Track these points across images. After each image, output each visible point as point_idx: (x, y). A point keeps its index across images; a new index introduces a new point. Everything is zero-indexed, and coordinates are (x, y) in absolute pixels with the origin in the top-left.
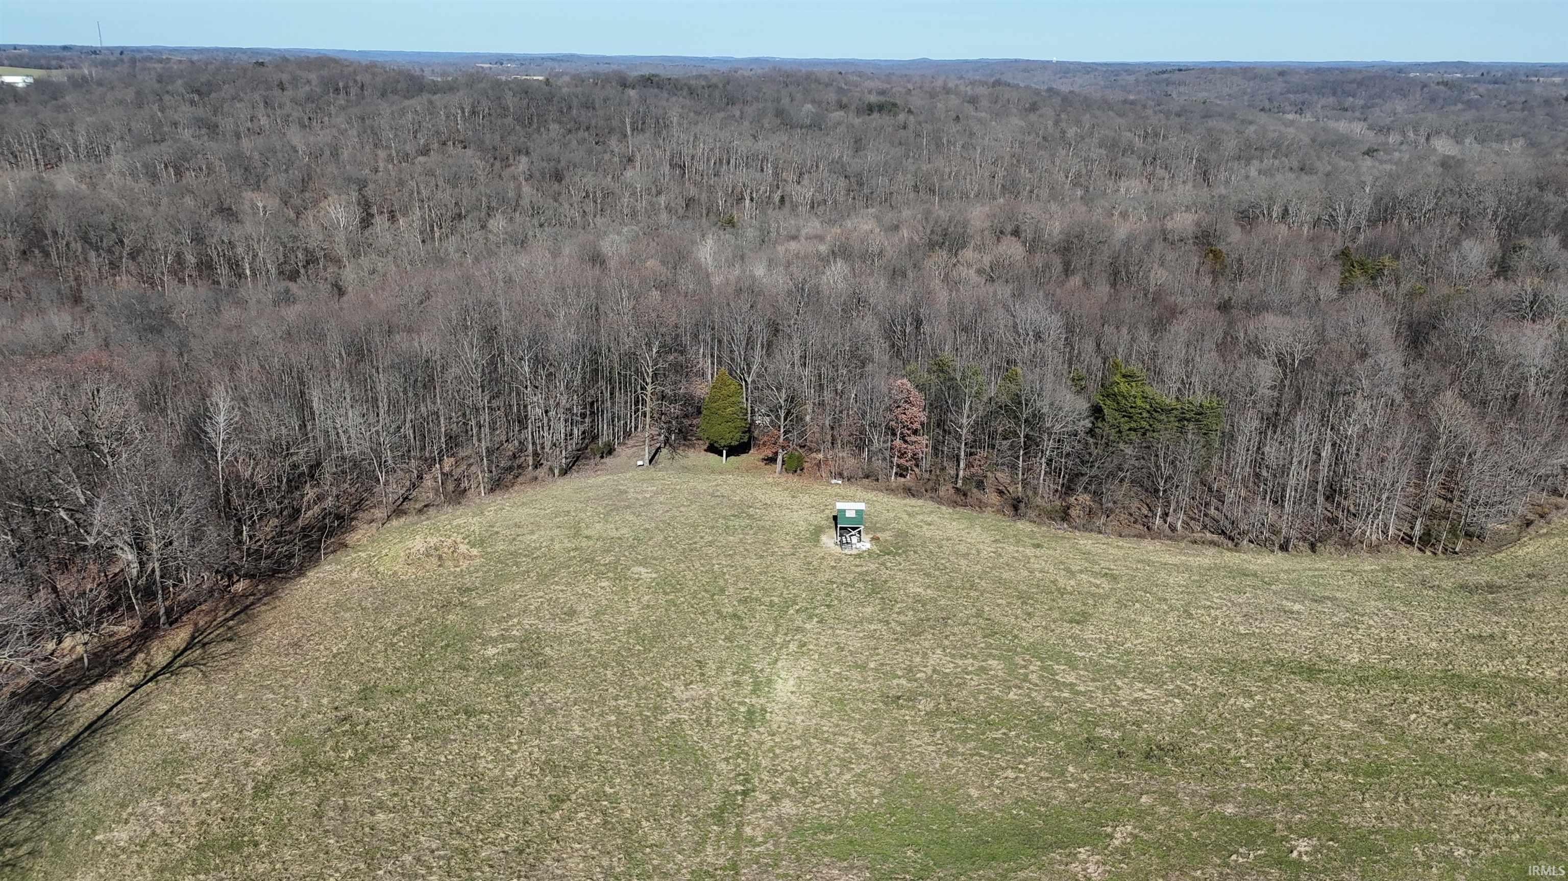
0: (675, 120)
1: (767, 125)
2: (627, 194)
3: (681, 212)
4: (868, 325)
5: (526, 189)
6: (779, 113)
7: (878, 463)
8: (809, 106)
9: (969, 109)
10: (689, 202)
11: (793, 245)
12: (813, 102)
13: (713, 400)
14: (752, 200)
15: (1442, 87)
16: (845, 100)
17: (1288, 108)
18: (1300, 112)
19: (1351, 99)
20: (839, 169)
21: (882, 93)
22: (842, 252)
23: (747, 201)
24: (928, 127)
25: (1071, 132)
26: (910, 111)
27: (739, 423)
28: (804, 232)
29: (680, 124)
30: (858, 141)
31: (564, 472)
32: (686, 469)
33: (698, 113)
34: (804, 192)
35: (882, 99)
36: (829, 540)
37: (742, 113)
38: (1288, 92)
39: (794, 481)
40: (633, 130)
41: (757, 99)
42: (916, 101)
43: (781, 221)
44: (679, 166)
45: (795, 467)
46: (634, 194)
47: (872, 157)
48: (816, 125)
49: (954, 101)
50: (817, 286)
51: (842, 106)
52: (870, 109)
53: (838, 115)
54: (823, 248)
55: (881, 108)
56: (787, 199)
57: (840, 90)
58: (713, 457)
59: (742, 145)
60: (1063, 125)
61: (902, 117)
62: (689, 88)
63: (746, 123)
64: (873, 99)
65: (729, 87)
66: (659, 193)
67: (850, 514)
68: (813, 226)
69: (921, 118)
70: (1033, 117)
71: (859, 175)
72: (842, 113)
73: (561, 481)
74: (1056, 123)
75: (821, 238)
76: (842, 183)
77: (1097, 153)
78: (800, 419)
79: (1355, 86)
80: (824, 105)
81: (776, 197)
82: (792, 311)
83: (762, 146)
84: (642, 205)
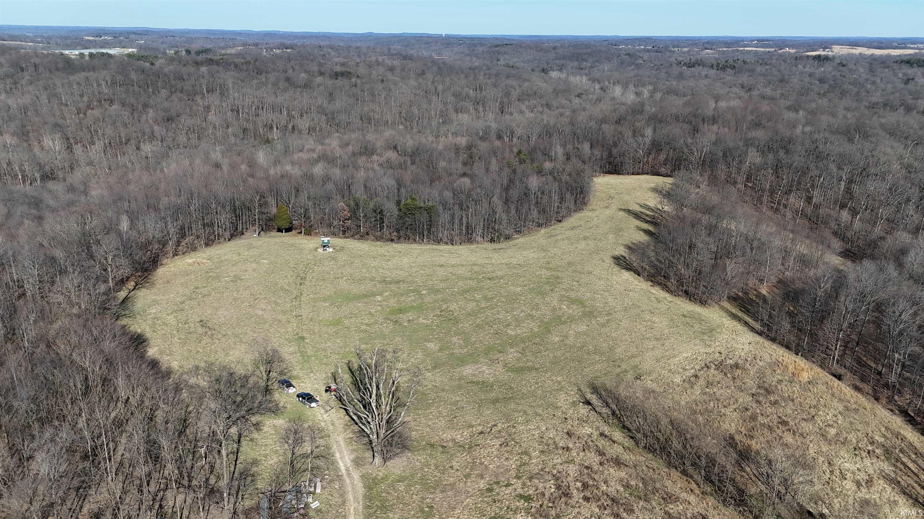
0: (231, 85)
1: (281, 87)
2: (211, 128)
3: (241, 136)
4: (330, 186)
5: (156, 128)
6: (288, 79)
7: (335, 230)
8: (303, 75)
9: (389, 75)
10: (245, 130)
11: (301, 154)
12: (305, 71)
13: (279, 213)
14: (277, 128)
15: (627, 57)
16: (323, 70)
17: (555, 68)
18: (561, 70)
19: (585, 63)
20: (322, 111)
21: (343, 65)
22: (323, 157)
23: (275, 129)
24: (367, 86)
25: (440, 87)
26: (358, 77)
27: (288, 220)
28: (306, 147)
29: (233, 88)
30: (331, 94)
31: (229, 240)
32: (271, 237)
33: (243, 81)
34: (304, 123)
35: (343, 69)
36: (320, 250)
37: (266, 78)
38: (556, 59)
39: (308, 237)
40: (208, 92)
41: (274, 70)
42: (362, 70)
43: (294, 141)
44: (236, 111)
45: (308, 233)
46: (215, 127)
47: (338, 105)
48: (307, 86)
49: (381, 70)
50: (312, 174)
51: (321, 74)
52: (337, 75)
53: (319, 79)
54: (315, 156)
55: (343, 74)
56: (296, 128)
57: (320, 65)
58: (280, 233)
59: (270, 99)
60: (436, 84)
61: (353, 80)
62: (235, 64)
63: (270, 86)
64: (338, 69)
65: (257, 63)
66: (228, 127)
67: (326, 241)
68: (310, 143)
69: (364, 80)
70: (420, 80)
71: (333, 113)
72: (321, 78)
73: (229, 243)
74: (433, 82)
75: (313, 150)
76: (324, 117)
77: (451, 99)
78: (309, 218)
79: (587, 56)
80: (311, 74)
81: (290, 127)
82: (303, 183)
83: (280, 99)
84: (220, 133)
